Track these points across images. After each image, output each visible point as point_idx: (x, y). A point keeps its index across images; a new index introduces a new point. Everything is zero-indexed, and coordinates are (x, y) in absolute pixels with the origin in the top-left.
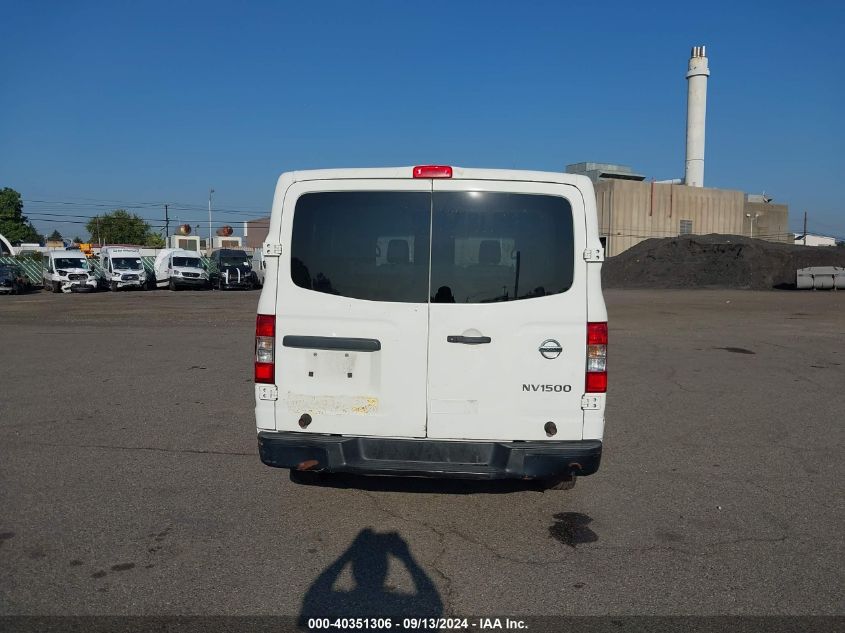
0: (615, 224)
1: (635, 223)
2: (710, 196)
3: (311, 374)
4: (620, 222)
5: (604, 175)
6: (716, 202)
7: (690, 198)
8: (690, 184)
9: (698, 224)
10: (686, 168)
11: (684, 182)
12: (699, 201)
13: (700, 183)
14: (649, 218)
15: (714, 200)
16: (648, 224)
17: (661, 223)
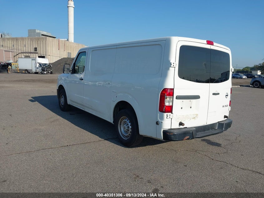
0: (48, 51)
1: (54, 52)
2: (76, 45)
3: (182, 108)
4: (49, 51)
5: (42, 35)
6: (78, 47)
7: (70, 45)
8: (70, 41)
9: (73, 54)
10: (68, 36)
11: (68, 40)
12: (73, 46)
13: (73, 41)
14: (58, 51)
15: (77, 47)
16: (58, 53)
17: (62, 53)
